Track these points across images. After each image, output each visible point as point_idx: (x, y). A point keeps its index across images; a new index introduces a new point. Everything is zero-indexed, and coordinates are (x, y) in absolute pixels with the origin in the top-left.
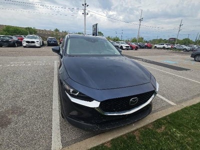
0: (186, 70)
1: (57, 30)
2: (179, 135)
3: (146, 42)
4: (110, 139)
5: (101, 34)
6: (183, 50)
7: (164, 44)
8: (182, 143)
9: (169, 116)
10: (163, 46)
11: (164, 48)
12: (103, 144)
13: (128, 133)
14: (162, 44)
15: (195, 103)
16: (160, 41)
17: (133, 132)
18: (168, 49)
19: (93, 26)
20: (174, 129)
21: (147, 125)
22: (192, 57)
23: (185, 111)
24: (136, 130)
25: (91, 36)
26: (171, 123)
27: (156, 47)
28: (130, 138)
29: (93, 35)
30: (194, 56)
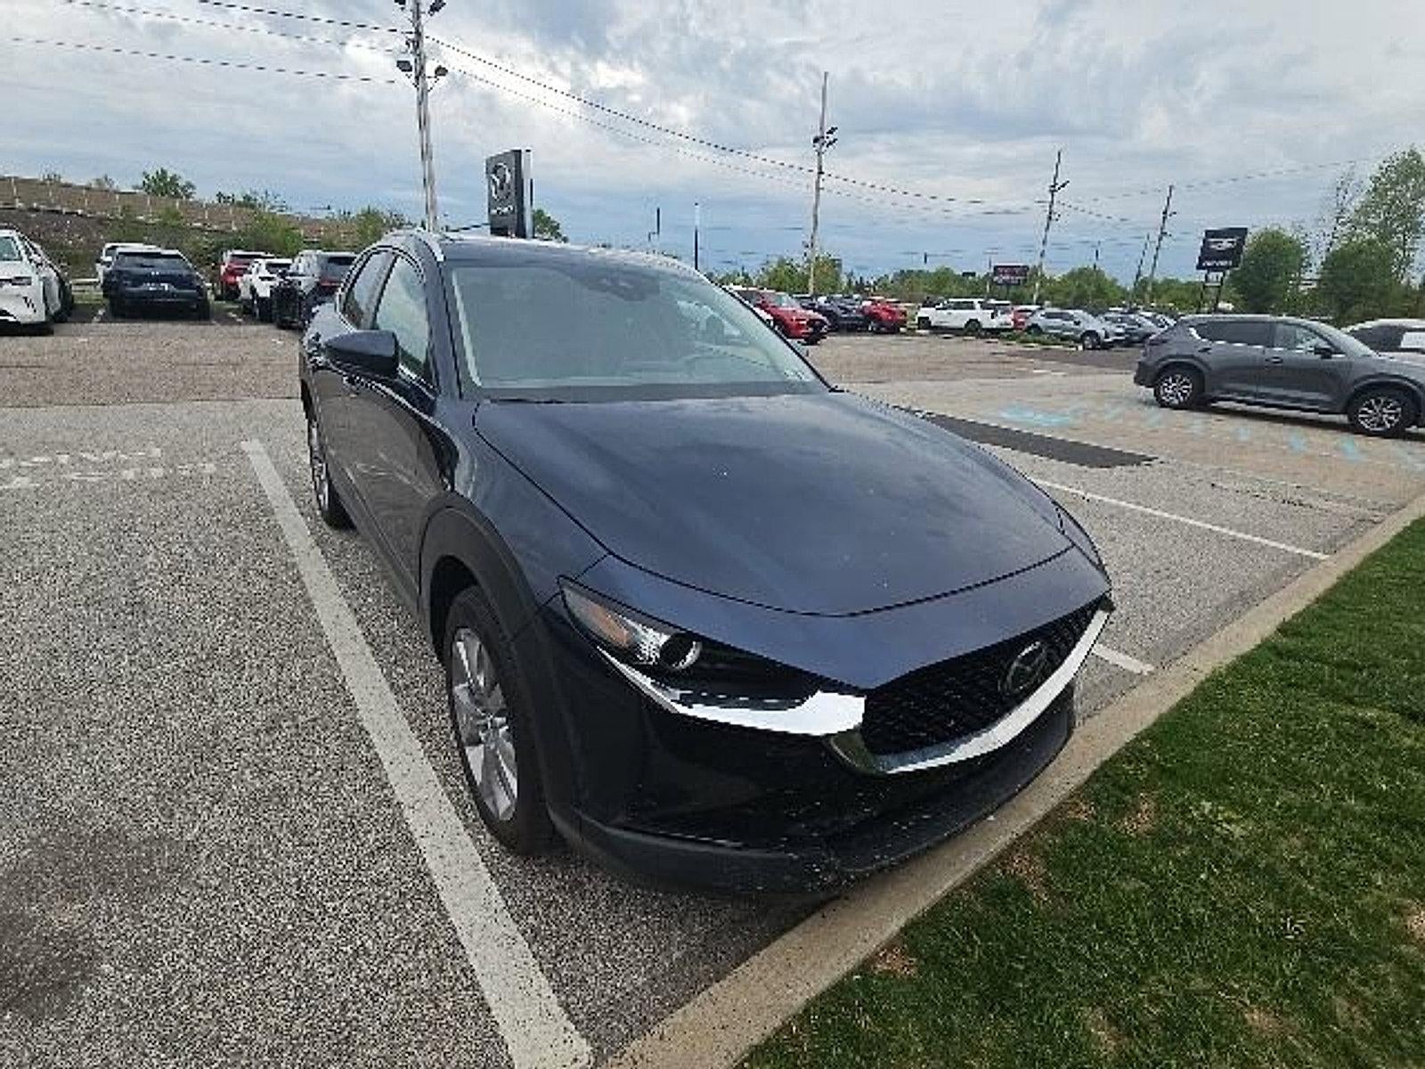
0: (1134, 460)
1: (163, 186)
2: (1237, 831)
3: (860, 288)
4: (895, 925)
5: (546, 226)
6: (1081, 341)
7: (971, 306)
8: (1270, 870)
9: (1148, 734)
10: (968, 314)
11: (973, 328)
12: (865, 967)
13: (980, 873)
14: (958, 306)
15: (1247, 647)
16: (941, 287)
17: (1003, 858)
18: (994, 332)
19: (494, 167)
20: (1207, 805)
21: (1059, 809)
22: (1139, 381)
23: (1213, 693)
24: (1012, 847)
25: (483, 238)
26: (1172, 773)
27: (924, 322)
28: (1001, 894)
29: (498, 230)
30: (1151, 376)
